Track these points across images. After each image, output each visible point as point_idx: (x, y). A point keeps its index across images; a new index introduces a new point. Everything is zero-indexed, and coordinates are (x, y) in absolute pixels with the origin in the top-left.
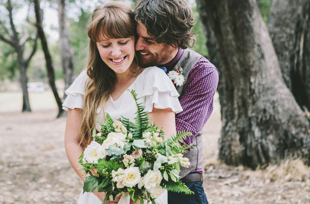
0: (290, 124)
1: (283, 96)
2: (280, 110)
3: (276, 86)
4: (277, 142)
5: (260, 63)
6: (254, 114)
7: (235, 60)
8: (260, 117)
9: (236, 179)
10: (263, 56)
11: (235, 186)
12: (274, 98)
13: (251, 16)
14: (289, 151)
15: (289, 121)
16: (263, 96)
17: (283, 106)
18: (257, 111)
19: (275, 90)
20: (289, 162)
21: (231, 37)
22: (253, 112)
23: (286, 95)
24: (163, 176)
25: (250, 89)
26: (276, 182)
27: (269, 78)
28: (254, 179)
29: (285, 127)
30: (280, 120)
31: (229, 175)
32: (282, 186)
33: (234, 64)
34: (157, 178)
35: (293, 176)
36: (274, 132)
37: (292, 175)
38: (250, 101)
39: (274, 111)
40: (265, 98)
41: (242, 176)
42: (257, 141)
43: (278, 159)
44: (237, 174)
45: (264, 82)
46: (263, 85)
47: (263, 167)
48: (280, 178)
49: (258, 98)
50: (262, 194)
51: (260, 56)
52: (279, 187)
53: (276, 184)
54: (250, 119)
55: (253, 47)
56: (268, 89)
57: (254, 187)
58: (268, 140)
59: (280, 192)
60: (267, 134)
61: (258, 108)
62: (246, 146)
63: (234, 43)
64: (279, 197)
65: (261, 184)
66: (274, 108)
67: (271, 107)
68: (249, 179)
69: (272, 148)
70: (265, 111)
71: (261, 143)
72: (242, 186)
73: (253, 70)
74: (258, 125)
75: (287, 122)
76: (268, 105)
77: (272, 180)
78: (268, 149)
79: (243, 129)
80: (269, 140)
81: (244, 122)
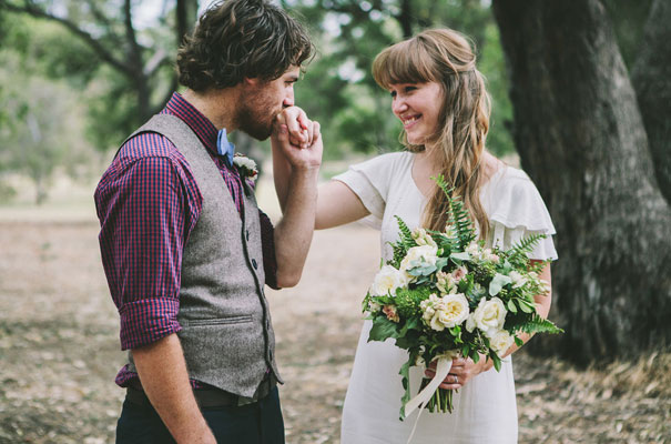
0: (664, 276)
1: (653, 216)
2: (644, 244)
3: (640, 193)
4: (634, 311)
5: (607, 142)
6: (588, 251)
7: (554, 132)
8: (601, 257)
9: (541, 386)
10: (613, 128)
11: (537, 400)
12: (633, 219)
13: (592, 41)
14: (658, 334)
15: (661, 269)
16: (610, 213)
17: (650, 236)
18: (594, 243)
19: (637, 201)
20: (657, 357)
21: (546, 84)
22: (586, 245)
23: (658, 212)
24: (507, 308)
25: (583, 196)
26: (624, 397)
27: (624, 176)
28: (580, 387)
29: (652, 281)
30: (643, 266)
31: (530, 377)
32: (635, 405)
33: (553, 141)
34: (498, 312)
35: (662, 387)
36: (629, 291)
37: (661, 384)
38: (581, 222)
39: (631, 246)
40: (614, 218)
41: (556, 380)
42: (593, 308)
43: (635, 349)
44: (546, 376)
45: (612, 184)
46: (611, 190)
47: (602, 363)
48: (634, 390)
49: (599, 217)
50: (587, 419)
51: (606, 126)
52: (627, 408)
53: (623, 402)
54: (580, 260)
55: (593, 108)
56: (621, 198)
57: (576, 404)
58: (614, 306)
59: (626, 417)
60: (615, 295)
61: (598, 238)
62: (570, 317)
63: (552, 98)
64: (620, 427)
65: (592, 399)
66: (630, 239)
67: (625, 237)
68: (570, 388)
69: (622, 325)
70: (611, 244)
71: (601, 313)
72: (551, 399)
73: (591, 156)
74: (596, 274)
75: (656, 271)
76: (619, 232)
77: (617, 393)
78: (615, 325)
79: (567, 280)
80: (618, 306)
81: (567, 265)
